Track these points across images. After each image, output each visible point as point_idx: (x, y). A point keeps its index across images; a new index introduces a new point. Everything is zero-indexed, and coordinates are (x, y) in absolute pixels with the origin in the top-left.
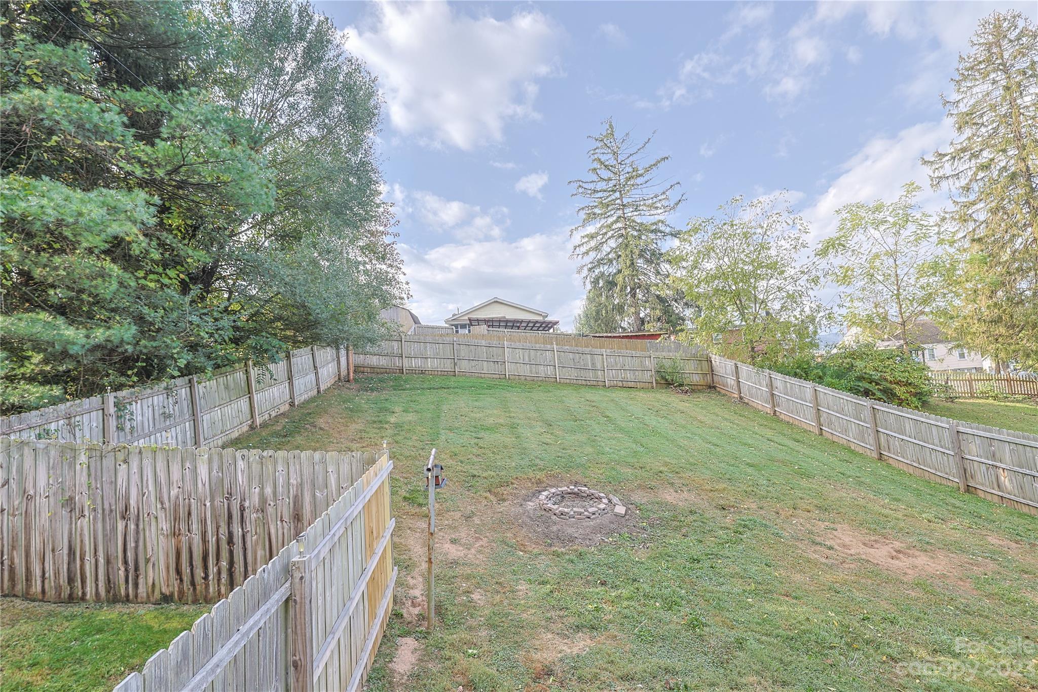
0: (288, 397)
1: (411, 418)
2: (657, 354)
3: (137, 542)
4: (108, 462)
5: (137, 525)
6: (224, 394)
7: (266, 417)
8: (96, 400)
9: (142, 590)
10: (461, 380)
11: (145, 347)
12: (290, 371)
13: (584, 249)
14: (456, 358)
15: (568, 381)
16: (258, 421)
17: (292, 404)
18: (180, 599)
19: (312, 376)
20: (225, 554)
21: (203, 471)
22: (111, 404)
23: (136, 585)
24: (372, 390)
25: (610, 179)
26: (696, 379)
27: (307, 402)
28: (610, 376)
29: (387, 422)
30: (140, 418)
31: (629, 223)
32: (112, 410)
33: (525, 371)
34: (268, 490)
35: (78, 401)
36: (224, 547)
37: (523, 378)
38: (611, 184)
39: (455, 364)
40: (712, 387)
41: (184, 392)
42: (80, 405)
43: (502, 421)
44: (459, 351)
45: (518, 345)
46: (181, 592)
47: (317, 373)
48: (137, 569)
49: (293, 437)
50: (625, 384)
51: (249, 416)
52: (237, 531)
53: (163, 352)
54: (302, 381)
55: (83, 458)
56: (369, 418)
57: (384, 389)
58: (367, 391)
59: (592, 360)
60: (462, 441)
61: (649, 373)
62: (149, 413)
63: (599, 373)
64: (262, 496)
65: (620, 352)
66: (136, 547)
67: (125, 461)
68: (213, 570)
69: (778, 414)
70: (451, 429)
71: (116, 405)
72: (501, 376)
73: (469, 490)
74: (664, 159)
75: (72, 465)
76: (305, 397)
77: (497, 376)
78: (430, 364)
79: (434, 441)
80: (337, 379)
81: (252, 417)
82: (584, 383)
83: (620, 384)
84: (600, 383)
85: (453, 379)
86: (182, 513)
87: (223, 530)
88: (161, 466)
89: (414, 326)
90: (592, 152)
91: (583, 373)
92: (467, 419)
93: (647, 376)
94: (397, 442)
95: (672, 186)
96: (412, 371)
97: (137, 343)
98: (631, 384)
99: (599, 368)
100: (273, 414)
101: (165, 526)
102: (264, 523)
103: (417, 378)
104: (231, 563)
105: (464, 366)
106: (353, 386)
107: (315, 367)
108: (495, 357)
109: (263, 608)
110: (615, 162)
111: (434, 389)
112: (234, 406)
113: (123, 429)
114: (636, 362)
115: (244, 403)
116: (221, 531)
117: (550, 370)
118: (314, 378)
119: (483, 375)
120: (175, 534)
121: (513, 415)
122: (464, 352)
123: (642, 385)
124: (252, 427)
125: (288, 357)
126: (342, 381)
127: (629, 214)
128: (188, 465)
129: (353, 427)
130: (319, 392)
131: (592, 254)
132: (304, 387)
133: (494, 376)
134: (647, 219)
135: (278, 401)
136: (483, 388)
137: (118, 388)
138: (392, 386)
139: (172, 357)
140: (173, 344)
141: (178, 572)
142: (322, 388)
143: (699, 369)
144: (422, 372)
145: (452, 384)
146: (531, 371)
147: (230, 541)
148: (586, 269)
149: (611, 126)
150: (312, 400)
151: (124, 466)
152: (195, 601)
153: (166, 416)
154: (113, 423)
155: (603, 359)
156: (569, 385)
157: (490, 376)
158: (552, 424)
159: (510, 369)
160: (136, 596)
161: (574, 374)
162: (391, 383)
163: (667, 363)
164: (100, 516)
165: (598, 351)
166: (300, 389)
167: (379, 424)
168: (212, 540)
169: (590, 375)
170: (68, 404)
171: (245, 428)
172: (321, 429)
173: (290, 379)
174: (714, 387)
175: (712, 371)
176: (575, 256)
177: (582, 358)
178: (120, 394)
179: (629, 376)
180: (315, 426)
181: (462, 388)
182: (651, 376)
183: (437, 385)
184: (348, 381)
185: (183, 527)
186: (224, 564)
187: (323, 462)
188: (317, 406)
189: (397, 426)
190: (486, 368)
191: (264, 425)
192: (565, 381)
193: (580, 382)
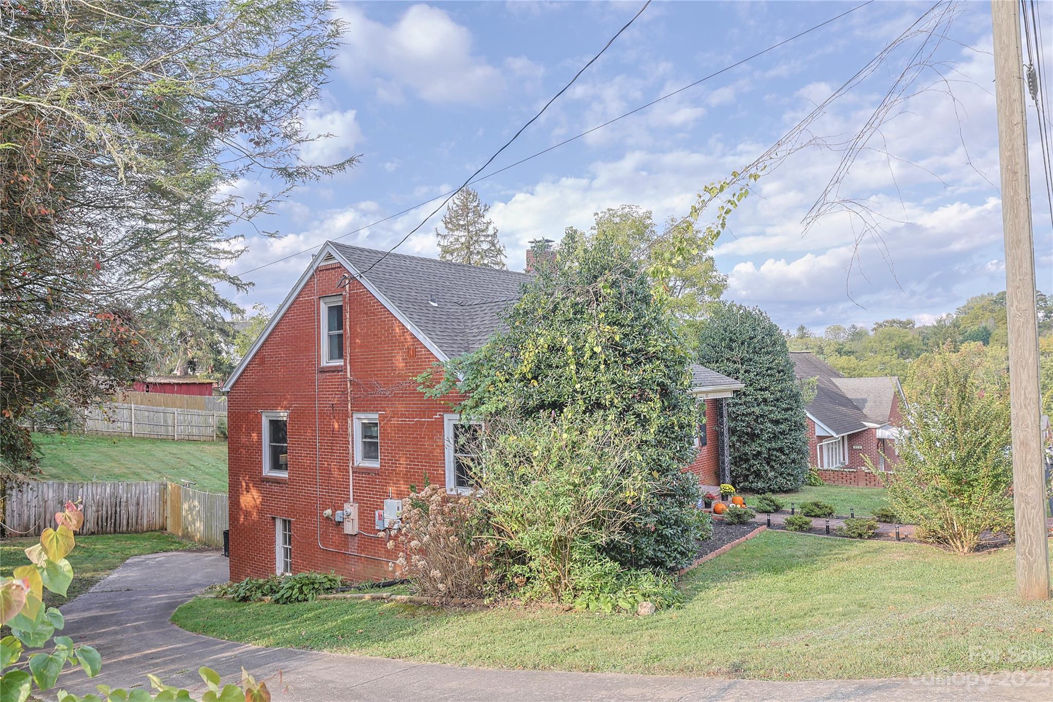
2: (219, 413)
4: (76, 488)
9: (85, 531)
15: (142, 435)
20: (113, 517)
21: (108, 489)
28: (179, 431)
34: (129, 495)
36: (113, 515)
46: (98, 531)
50: (191, 438)
52: (118, 509)
59: (164, 417)
61: (211, 429)
63: (170, 428)
64: (127, 497)
65: (189, 411)
68: (109, 523)
82: (155, 437)
83: (187, 438)
84: (170, 437)
86: (100, 504)
87: (114, 509)
88: (94, 488)
91: (156, 429)
93: (209, 431)
98: (195, 438)
99: (170, 424)
101: (94, 509)
102: (127, 506)
104: (115, 520)
114: (202, 419)
117: (126, 426)
120: (97, 511)
123: (205, 438)
128: (103, 488)
141: (98, 524)
146: (108, 427)
147: (116, 513)
151: (81, 489)
152: (102, 534)
155: (174, 416)
156: (142, 439)
161: (147, 429)
165: (170, 410)
168: (110, 513)
169: (162, 431)
177: (156, 415)
179: (195, 431)
182: (213, 431)
185: (100, 509)
186: (113, 521)
187: (147, 484)
192: (140, 435)
193: (152, 436)
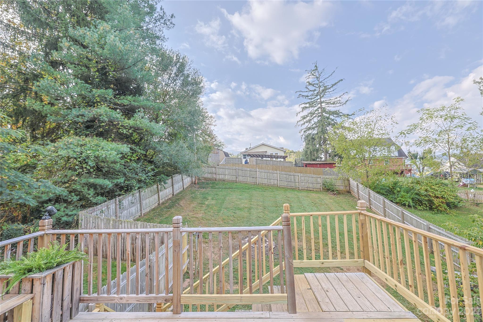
0: (172, 192)
1: (213, 203)
2: (324, 176)
3: (124, 245)
4: (117, 224)
5: (124, 241)
6: (150, 194)
7: (164, 200)
8: (114, 200)
9: (125, 258)
10: (238, 185)
11: (126, 183)
12: (172, 183)
13: (302, 122)
14: (237, 175)
15: (283, 186)
16: (161, 202)
17: (173, 195)
18: (134, 261)
19: (181, 183)
21: (139, 228)
22: (118, 201)
23: (123, 256)
24: (203, 188)
25: (315, 90)
26: (342, 188)
27: (179, 193)
28: (302, 185)
29: (204, 204)
30: (125, 204)
31: (324, 110)
32: (118, 203)
33: (265, 181)
35: (109, 201)
37: (264, 184)
38: (316, 92)
39: (237, 178)
40: (349, 192)
41: (137, 195)
42: (110, 202)
43: (247, 206)
44: (238, 172)
45: (263, 171)
46: (134, 259)
47: (183, 182)
48: (124, 252)
49: (171, 209)
50: (308, 189)
51: (158, 200)
53: (131, 185)
54: (177, 185)
55: (111, 222)
56: (198, 202)
57: (208, 188)
58: (201, 188)
59: (294, 178)
60: (228, 214)
61: (319, 185)
62: (127, 202)
63: (297, 183)
64: (154, 236)
65: (307, 175)
66: (124, 246)
67: (121, 224)
69: (372, 208)
70: (226, 208)
71: (119, 201)
72: (255, 183)
73: (224, 234)
74: (342, 80)
75: (109, 224)
76: (178, 191)
77: (254, 183)
78: (227, 177)
79: (218, 213)
80: (191, 183)
81: (159, 201)
82: (290, 187)
83: (306, 189)
84: (297, 188)
85: (235, 184)
86: (134, 239)
89: (225, 157)
90: (308, 77)
91: (290, 183)
92: (234, 204)
94: (205, 213)
95: (344, 94)
96: (220, 180)
97: (124, 183)
98: (311, 189)
99: (297, 181)
100: (166, 199)
102: (154, 243)
103: (221, 183)
105: (240, 179)
106: (197, 186)
107: (182, 180)
108: (253, 175)
109: (143, 267)
110: (318, 82)
111: (227, 188)
112: (153, 197)
113: (121, 208)
114: (314, 179)
115: (156, 196)
116: (143, 244)
117: (276, 182)
118: (182, 184)
119: (248, 183)
120: (132, 244)
121: (252, 203)
122: (240, 173)
123: (316, 190)
124: (159, 204)
125: (172, 178)
126: (193, 184)
127: (324, 106)
128: (136, 226)
129: (193, 205)
130: (183, 189)
131: (306, 124)
132: (178, 187)
133: (252, 183)
134: (332, 108)
135: (168, 194)
136: (246, 189)
137: (119, 195)
138: (211, 187)
139: (134, 186)
140: (134, 183)
141: (133, 254)
142: (185, 187)
143: (344, 184)
144: (224, 181)
145: (234, 186)
146: (267, 182)
148: (303, 131)
149: (316, 66)
150: (181, 192)
153: (132, 203)
154: (118, 207)
155: (299, 178)
156: (283, 188)
157: (250, 183)
158: (266, 208)
159: (259, 181)
160: (123, 259)
161: (286, 184)
162: (211, 185)
163: (328, 180)
164: (115, 237)
165: (296, 174)
166: (176, 189)
167: (201, 204)
168: (141, 246)
169: (293, 185)
170: (107, 202)
171: (157, 204)
172: (181, 206)
173: (173, 185)
174: (350, 192)
175: (350, 185)
176: (298, 126)
177: (290, 177)
178: (120, 197)
179: (311, 185)
180: (179, 205)
181: (237, 188)
183: (228, 187)
184: (195, 184)
185: (134, 242)
188: (182, 196)
189: (208, 206)
190: (249, 180)
191: (163, 203)
192: (282, 186)
193: (288, 187)
